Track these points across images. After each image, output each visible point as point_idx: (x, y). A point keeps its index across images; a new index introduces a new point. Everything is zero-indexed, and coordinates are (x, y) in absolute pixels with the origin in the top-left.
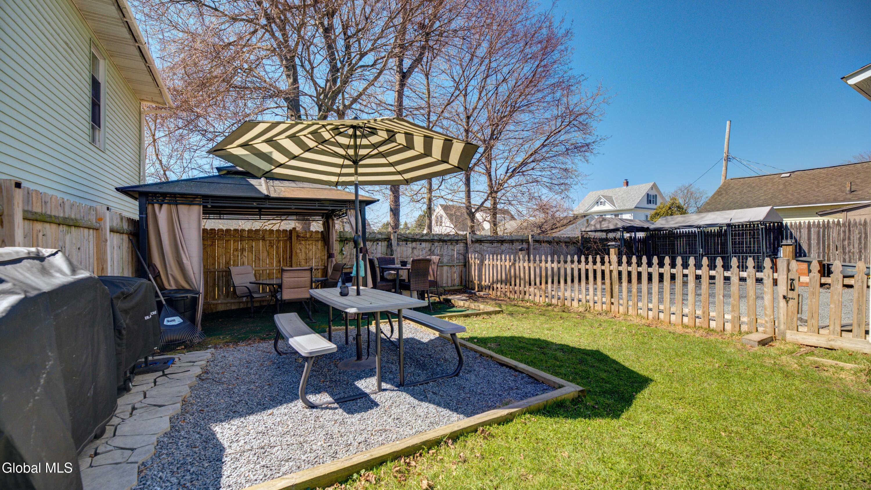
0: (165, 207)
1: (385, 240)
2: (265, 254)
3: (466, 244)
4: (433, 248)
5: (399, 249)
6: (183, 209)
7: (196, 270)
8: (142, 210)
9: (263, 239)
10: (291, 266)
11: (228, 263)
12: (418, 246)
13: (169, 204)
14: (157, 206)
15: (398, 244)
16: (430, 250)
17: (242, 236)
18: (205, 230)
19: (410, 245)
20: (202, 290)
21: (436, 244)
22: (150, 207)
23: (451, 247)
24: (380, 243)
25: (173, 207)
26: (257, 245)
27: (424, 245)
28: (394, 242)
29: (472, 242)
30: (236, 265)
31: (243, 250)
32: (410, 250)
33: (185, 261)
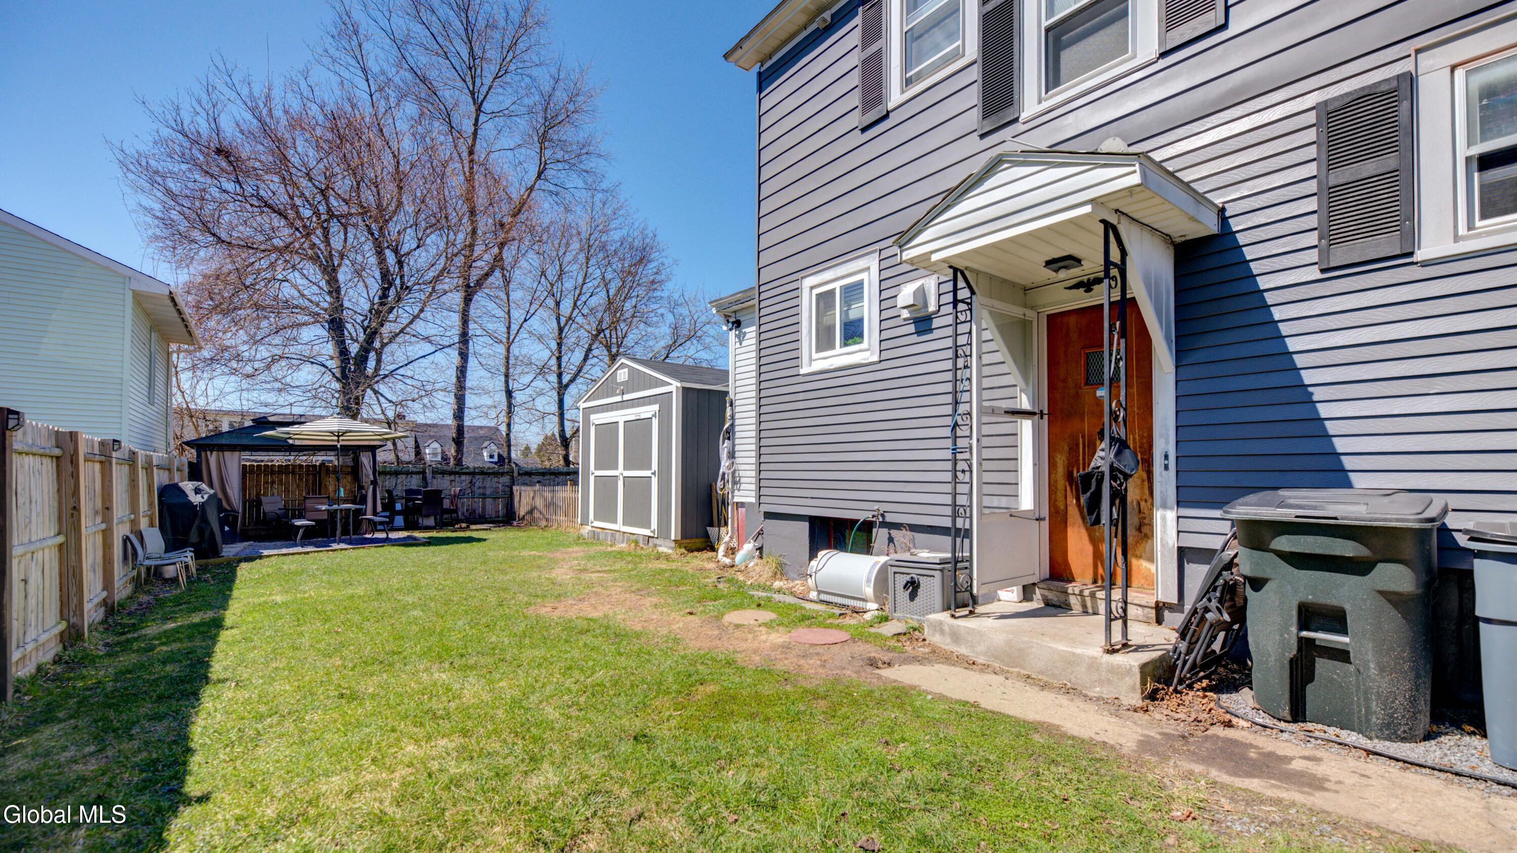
0: (215, 453)
1: (419, 473)
2: (295, 486)
3: (513, 476)
4: (474, 481)
5: (435, 481)
6: (227, 454)
7: (237, 497)
8: (199, 456)
9: (293, 473)
10: (320, 494)
11: (258, 494)
12: (457, 479)
13: (217, 451)
14: (209, 453)
15: (433, 477)
16: (471, 482)
17: (272, 470)
18: (244, 466)
19: (447, 477)
20: (240, 511)
21: (477, 477)
22: (203, 454)
23: (496, 479)
24: (414, 476)
25: (221, 453)
26: (287, 478)
27: (463, 477)
28: (429, 475)
29: (519, 474)
30: (265, 494)
31: (273, 482)
32: (448, 483)
33: (228, 490)
